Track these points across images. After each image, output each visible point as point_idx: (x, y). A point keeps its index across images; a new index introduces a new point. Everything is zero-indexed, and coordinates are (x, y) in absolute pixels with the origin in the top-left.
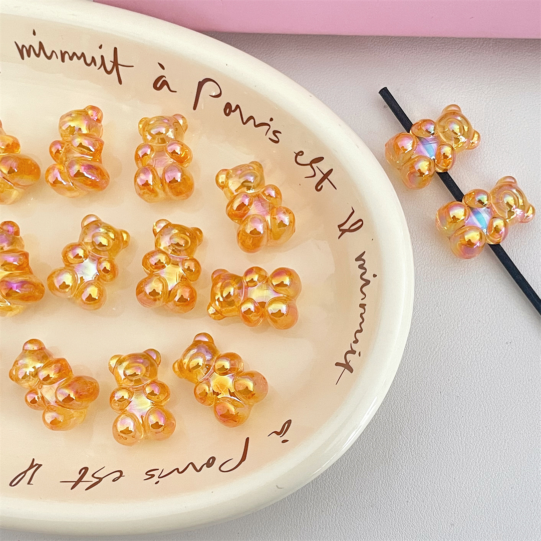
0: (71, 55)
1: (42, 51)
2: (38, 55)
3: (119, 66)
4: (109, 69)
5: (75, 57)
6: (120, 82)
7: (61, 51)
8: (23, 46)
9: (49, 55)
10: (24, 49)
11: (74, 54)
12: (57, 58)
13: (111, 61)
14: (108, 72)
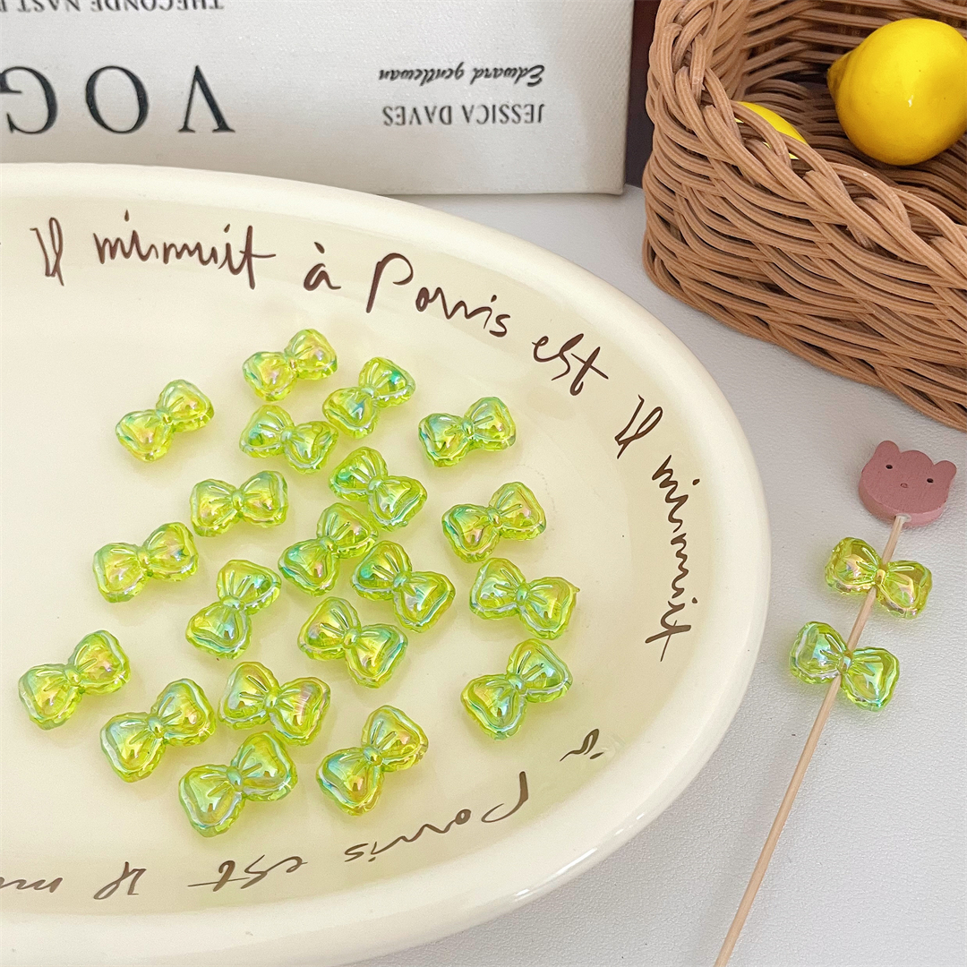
0: (179, 250)
1: (134, 248)
2: (127, 255)
3: (254, 259)
4: (236, 265)
5: (186, 251)
6: (252, 285)
7: (165, 244)
8: (106, 240)
9: (144, 252)
10: (107, 245)
11: (185, 247)
12: (157, 257)
13: (241, 252)
14: (235, 271)
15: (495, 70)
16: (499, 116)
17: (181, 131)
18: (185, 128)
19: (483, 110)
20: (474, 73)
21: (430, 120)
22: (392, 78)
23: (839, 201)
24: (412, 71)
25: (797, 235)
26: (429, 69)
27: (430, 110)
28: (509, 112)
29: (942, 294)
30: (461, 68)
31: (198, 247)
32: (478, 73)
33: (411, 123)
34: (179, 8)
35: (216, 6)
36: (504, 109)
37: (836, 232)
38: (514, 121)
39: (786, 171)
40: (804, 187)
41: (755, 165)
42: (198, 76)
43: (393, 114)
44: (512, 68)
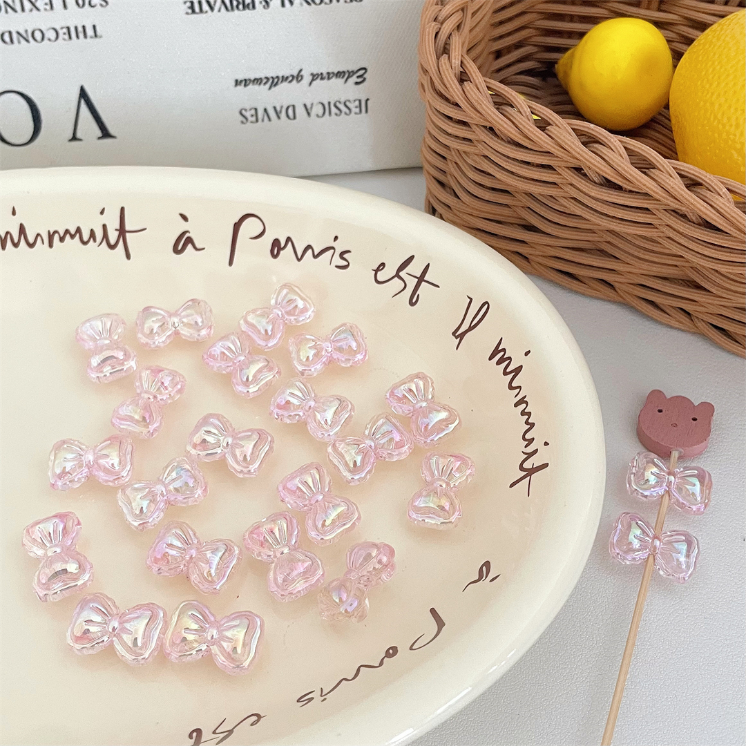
0: (62, 235)
1: (22, 238)
2: (17, 245)
3: (127, 234)
4: (112, 241)
5: (68, 236)
6: (128, 256)
7: (49, 231)
9: (31, 240)
11: (67, 231)
12: (43, 243)
13: (116, 230)
14: (112, 247)
15: (328, 73)
16: (334, 110)
17: (70, 140)
18: (74, 138)
19: (321, 106)
20: (311, 78)
21: (279, 117)
22: (245, 85)
23: (574, 147)
24: (261, 79)
25: (544, 179)
26: (274, 76)
27: (278, 109)
28: (342, 107)
29: (660, 215)
30: (301, 74)
31: (78, 230)
32: (315, 77)
33: (263, 120)
34: (64, 39)
35: (96, 36)
36: (338, 104)
37: (574, 173)
38: (346, 113)
39: (531, 127)
40: (546, 138)
41: (507, 124)
42: (83, 94)
43: (248, 114)
44: (341, 70)
